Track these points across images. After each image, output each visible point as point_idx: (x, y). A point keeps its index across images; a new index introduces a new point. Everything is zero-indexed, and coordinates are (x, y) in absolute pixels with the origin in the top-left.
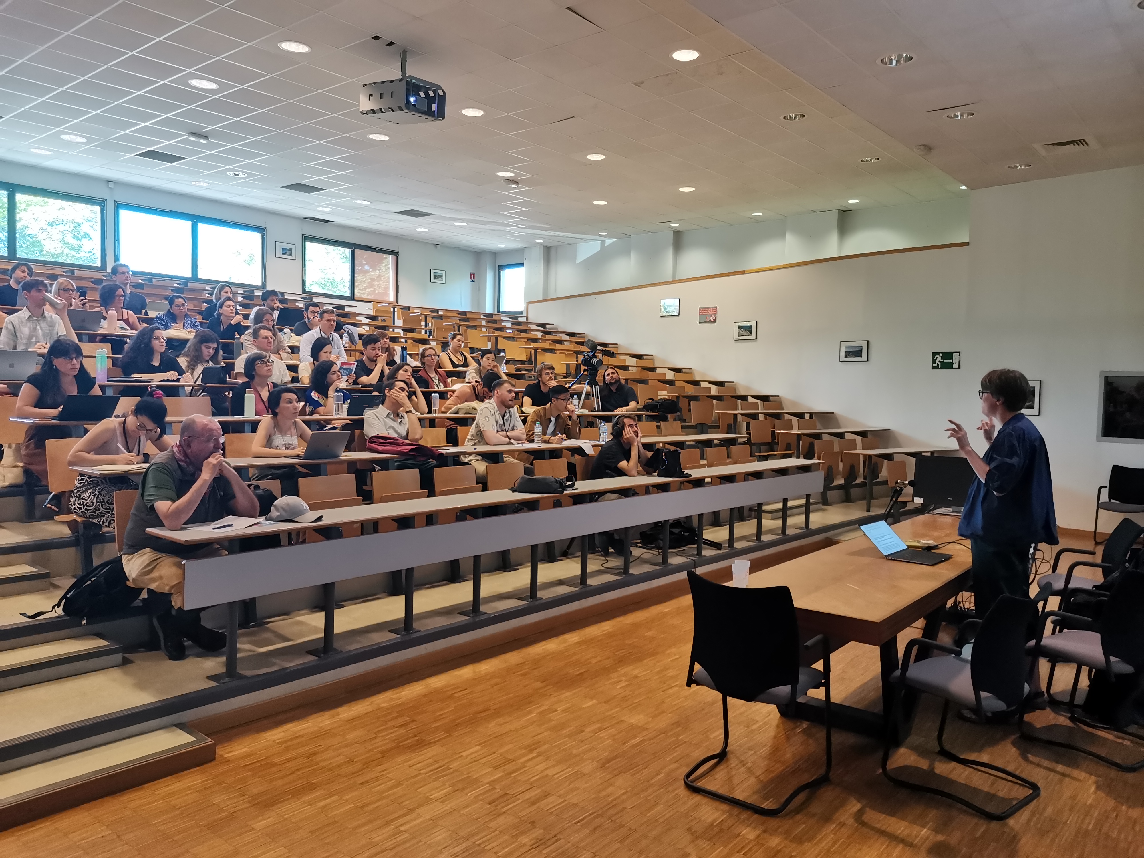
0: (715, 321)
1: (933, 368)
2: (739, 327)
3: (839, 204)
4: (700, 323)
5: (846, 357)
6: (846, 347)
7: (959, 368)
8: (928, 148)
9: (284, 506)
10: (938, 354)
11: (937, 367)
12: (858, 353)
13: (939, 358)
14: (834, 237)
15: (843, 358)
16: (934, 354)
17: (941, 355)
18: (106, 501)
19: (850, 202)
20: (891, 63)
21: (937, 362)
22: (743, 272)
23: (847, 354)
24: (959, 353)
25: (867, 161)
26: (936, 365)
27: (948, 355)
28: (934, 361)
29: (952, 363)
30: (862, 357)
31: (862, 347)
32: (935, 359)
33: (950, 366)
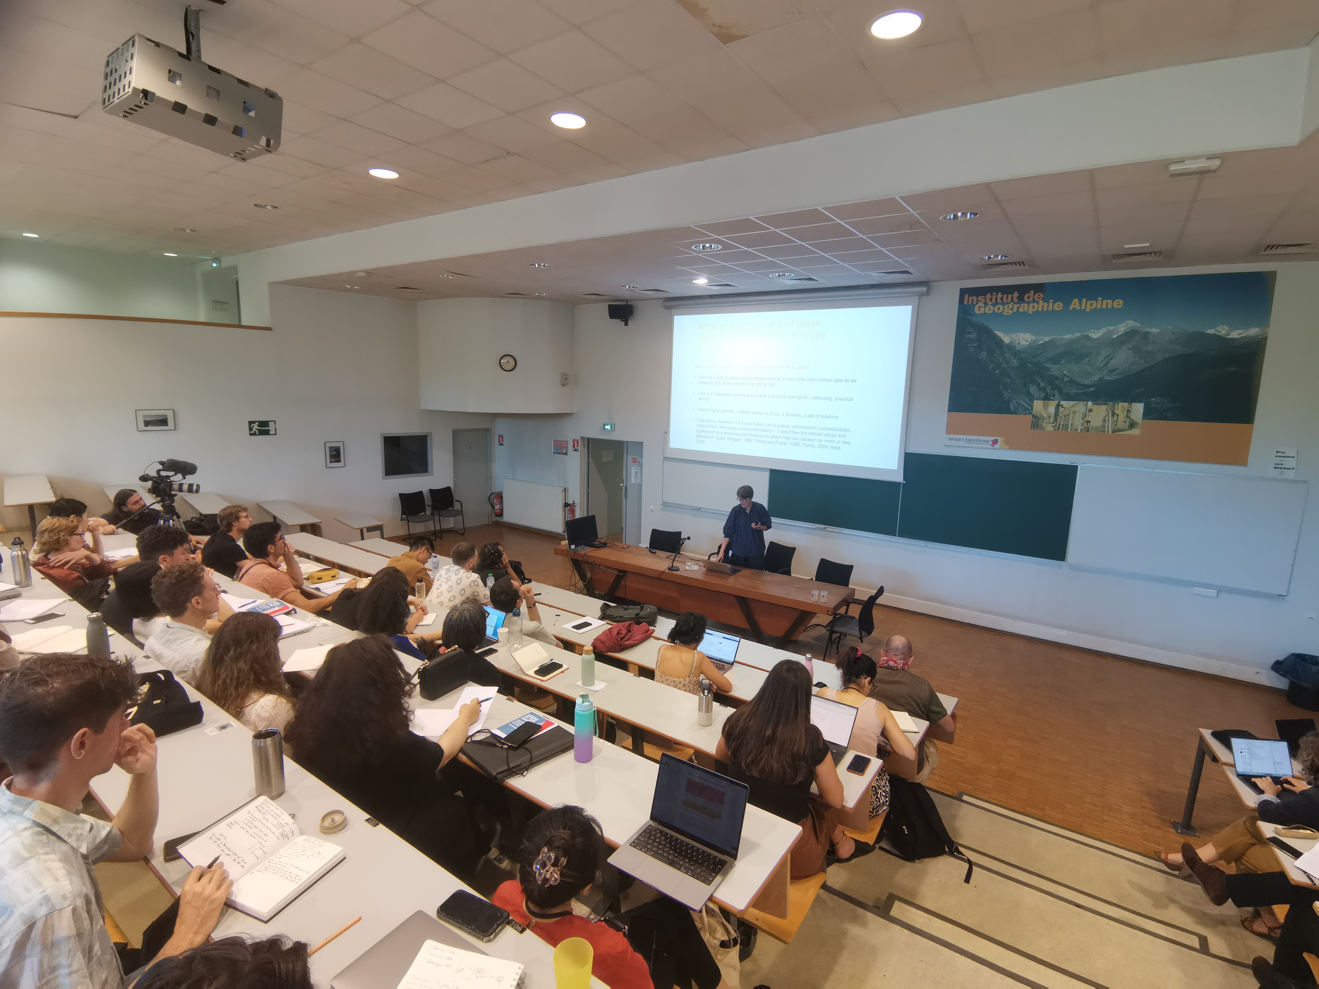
1: (251, 434)
5: (146, 426)
7: (275, 434)
10: (254, 422)
11: (254, 434)
12: (163, 422)
13: (256, 427)
15: (142, 427)
16: (251, 423)
17: (257, 423)
21: (254, 429)
23: (148, 423)
24: (275, 421)
27: (264, 424)
28: (251, 429)
29: (269, 430)
30: (167, 426)
31: (166, 415)
32: (252, 426)
33: (267, 433)
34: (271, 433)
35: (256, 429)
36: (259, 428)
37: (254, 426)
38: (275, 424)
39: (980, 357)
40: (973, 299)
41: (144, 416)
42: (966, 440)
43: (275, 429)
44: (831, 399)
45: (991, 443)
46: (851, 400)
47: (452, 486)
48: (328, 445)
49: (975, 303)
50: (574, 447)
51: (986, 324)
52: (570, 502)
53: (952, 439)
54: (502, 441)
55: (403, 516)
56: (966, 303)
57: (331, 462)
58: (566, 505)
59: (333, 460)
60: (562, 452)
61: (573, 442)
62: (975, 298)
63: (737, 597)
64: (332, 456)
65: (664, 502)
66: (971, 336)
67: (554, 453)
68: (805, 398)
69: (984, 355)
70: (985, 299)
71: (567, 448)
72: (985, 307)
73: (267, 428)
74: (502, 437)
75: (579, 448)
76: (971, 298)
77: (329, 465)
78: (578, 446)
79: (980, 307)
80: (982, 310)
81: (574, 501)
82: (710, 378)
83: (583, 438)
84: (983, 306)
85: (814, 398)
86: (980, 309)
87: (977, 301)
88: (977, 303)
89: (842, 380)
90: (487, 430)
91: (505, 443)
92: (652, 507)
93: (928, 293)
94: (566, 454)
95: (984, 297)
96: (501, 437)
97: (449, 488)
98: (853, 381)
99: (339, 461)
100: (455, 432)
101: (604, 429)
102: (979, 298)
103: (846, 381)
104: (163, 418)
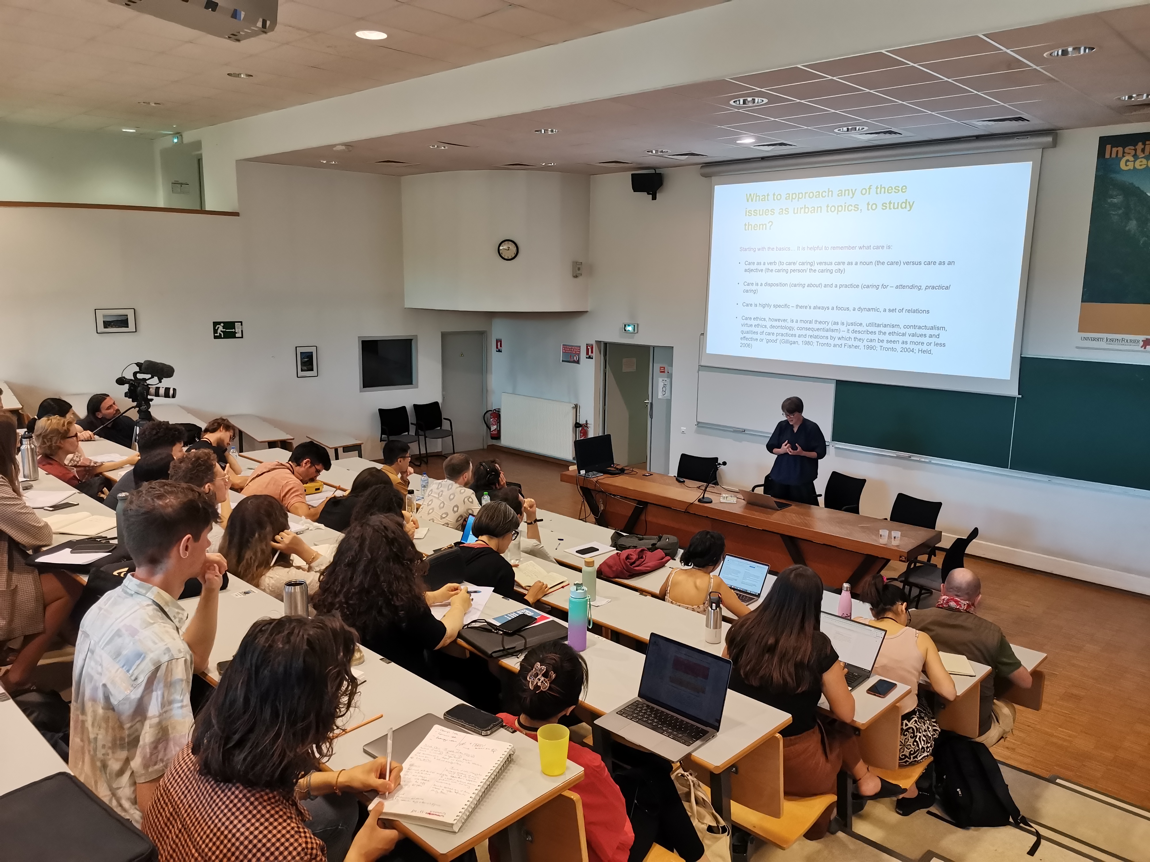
1: (215, 337)
5: (105, 327)
7: (242, 337)
10: (219, 323)
12: (122, 322)
13: (221, 328)
15: (101, 328)
16: (215, 324)
17: (222, 324)
21: (219, 331)
23: (107, 324)
24: (241, 322)
26: (218, 335)
27: (229, 325)
28: (215, 331)
29: (235, 333)
30: (128, 327)
31: (127, 315)
32: (216, 328)
33: (232, 335)
34: (237, 335)
35: (221, 331)
36: (224, 330)
37: (218, 327)
38: (242, 325)
39: (1127, 228)
40: (1117, 151)
41: (104, 316)
42: (1107, 340)
43: (242, 331)
44: (919, 288)
45: (1142, 343)
46: (947, 288)
47: (440, 401)
48: (300, 350)
49: (1120, 155)
50: (587, 353)
51: (1137, 184)
52: (582, 422)
53: (1086, 339)
54: (501, 346)
55: (383, 436)
56: (1107, 156)
57: (302, 370)
58: (577, 425)
59: (305, 368)
60: (572, 360)
61: (587, 347)
62: (1120, 149)
63: (782, 536)
64: (303, 364)
65: (699, 423)
66: (1115, 200)
67: (563, 361)
68: (884, 286)
69: (1132, 225)
70: (1135, 150)
71: (579, 355)
72: (1134, 161)
73: (234, 330)
74: (501, 341)
75: (594, 355)
76: (1114, 150)
77: (301, 374)
78: (592, 352)
79: (1128, 161)
80: (1131, 166)
81: (586, 421)
82: (759, 264)
83: (598, 343)
84: (1132, 159)
85: (897, 287)
86: (1128, 163)
87: (1124, 152)
88: (1123, 156)
89: (935, 263)
90: (482, 334)
91: (503, 349)
92: (683, 429)
93: (1055, 144)
94: (578, 362)
95: (1133, 148)
96: (499, 341)
97: (436, 403)
98: (950, 263)
99: (312, 370)
100: (444, 335)
101: (625, 330)
102: (1127, 150)
103: (941, 263)
104: (123, 318)
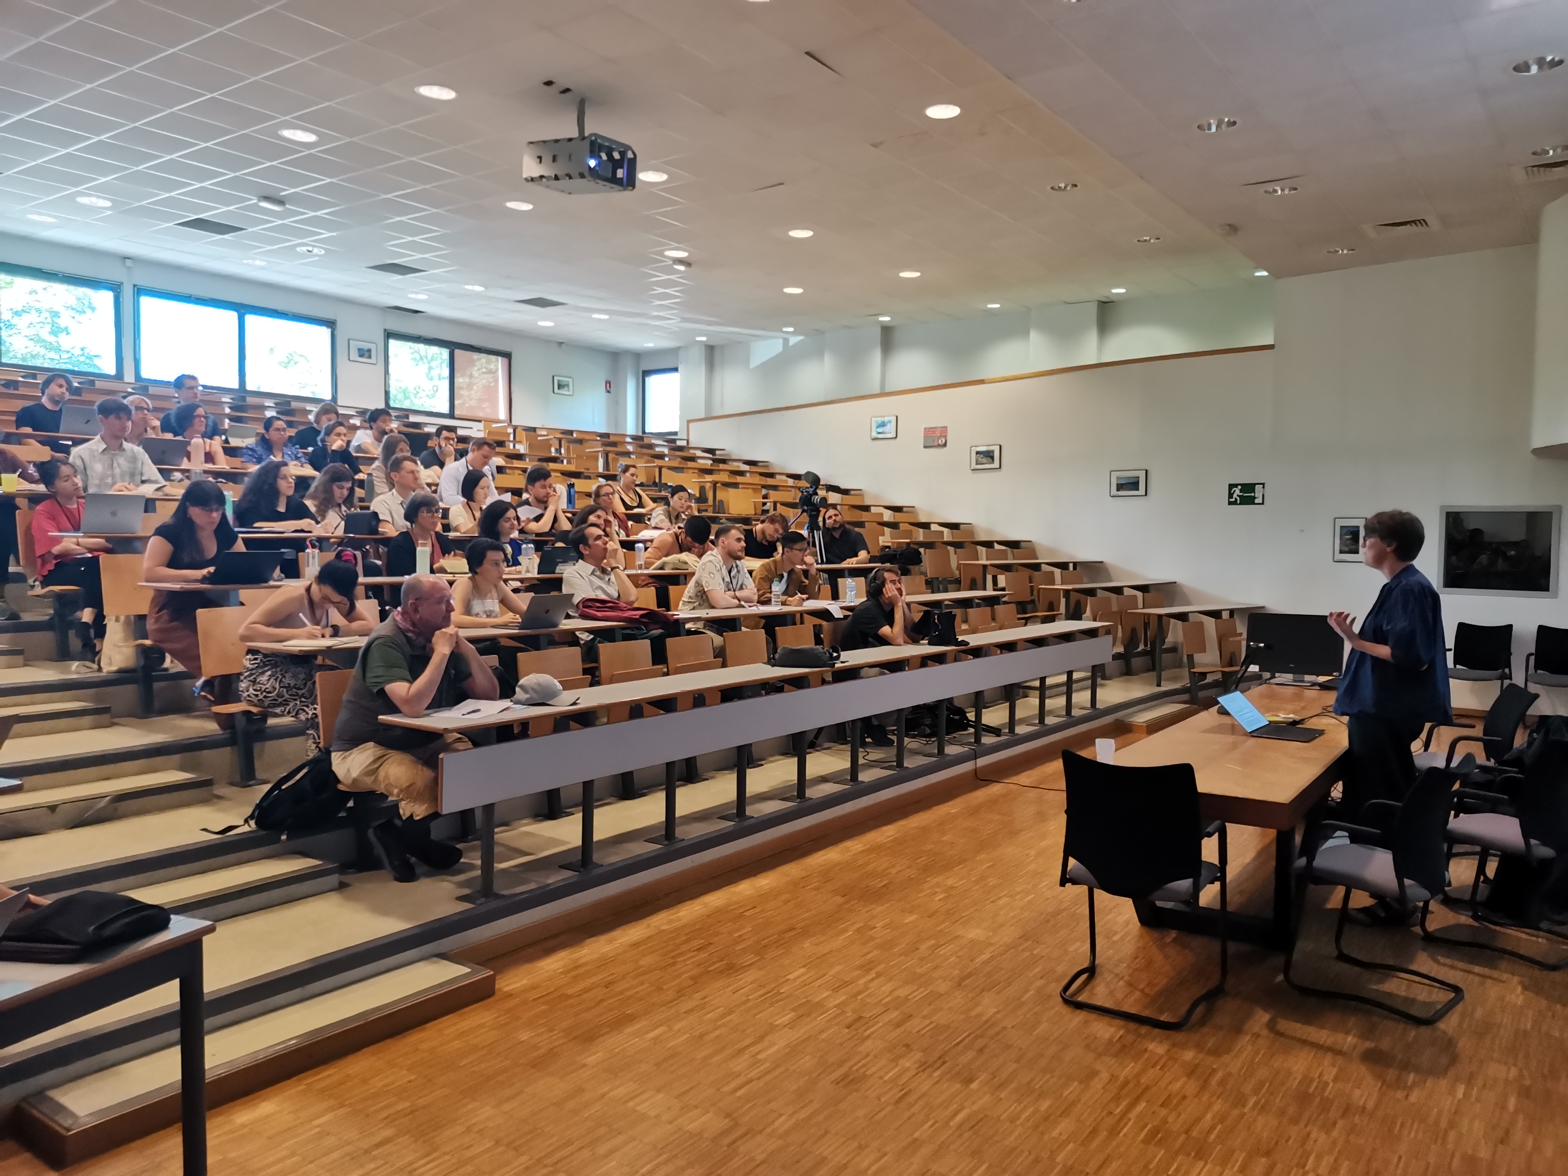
0: (945, 445)
1: (1230, 503)
2: (977, 453)
3: (1101, 294)
4: (925, 447)
5: (1118, 490)
6: (1118, 478)
7: (1263, 503)
8: (1233, 229)
9: (535, 687)
10: (1236, 486)
11: (1235, 503)
12: (1133, 485)
13: (1237, 492)
14: (1092, 336)
15: (1114, 491)
16: (1231, 486)
17: (1240, 487)
18: (292, 685)
19: (1114, 291)
20: (1210, 129)
21: (1235, 496)
22: (982, 382)
23: (1120, 487)
24: (1263, 484)
25: (1146, 241)
26: (1233, 500)
27: (1249, 488)
28: (1231, 495)
29: (1254, 498)
30: (1139, 490)
31: (1138, 477)
32: (1232, 492)
33: (1250, 501)
34: (1256, 501)
35: (1238, 495)
36: (1242, 494)
37: (1235, 491)
38: (1263, 487)
43: (1263, 496)
48: (1339, 523)
59: (1345, 549)
64: (1344, 543)
73: (1253, 495)
77: (1339, 557)
104: (1135, 480)
